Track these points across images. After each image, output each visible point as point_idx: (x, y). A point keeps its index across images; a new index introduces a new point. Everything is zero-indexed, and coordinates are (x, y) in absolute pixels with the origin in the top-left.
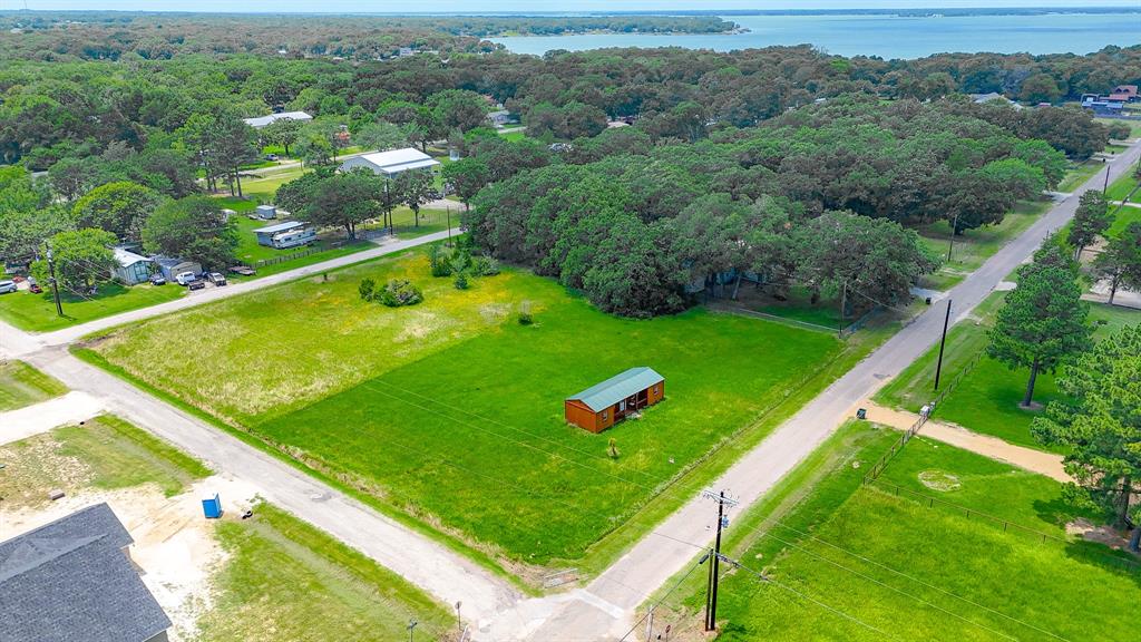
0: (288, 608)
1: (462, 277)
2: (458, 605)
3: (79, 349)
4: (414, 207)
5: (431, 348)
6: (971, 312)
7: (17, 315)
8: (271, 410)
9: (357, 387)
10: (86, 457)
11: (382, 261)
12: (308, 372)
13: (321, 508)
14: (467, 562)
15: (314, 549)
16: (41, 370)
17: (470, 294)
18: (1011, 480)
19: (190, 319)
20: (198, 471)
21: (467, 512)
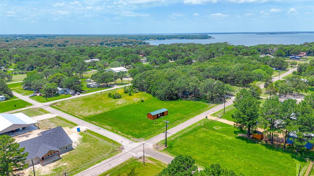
1: (130, 93)
3: (51, 106)
4: (121, 79)
5: (122, 106)
8: (89, 116)
9: (107, 112)
10: (54, 123)
11: (113, 90)
12: (97, 110)
13: (99, 130)
15: (97, 136)
16: (44, 109)
17: (132, 96)
19: (73, 101)
20: (76, 125)
21: (126, 131)
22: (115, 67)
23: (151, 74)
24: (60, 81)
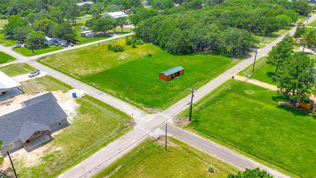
0: (93, 115)
1: (134, 45)
2: (132, 114)
3: (38, 61)
4: (122, 27)
5: (126, 62)
6: (266, 54)
7: (22, 52)
8: (87, 75)
9: (108, 70)
10: (43, 84)
11: (113, 41)
12: (96, 66)
13: (100, 96)
14: (135, 107)
15: (99, 104)
16: (30, 65)
17: (136, 49)
18: (268, 92)
19: (65, 54)
20: (70, 88)
21: (135, 97)
22: (113, 12)
23: (158, 20)
24: (48, 28)
